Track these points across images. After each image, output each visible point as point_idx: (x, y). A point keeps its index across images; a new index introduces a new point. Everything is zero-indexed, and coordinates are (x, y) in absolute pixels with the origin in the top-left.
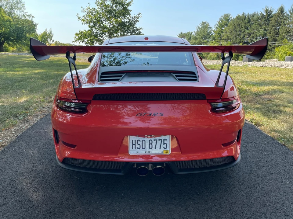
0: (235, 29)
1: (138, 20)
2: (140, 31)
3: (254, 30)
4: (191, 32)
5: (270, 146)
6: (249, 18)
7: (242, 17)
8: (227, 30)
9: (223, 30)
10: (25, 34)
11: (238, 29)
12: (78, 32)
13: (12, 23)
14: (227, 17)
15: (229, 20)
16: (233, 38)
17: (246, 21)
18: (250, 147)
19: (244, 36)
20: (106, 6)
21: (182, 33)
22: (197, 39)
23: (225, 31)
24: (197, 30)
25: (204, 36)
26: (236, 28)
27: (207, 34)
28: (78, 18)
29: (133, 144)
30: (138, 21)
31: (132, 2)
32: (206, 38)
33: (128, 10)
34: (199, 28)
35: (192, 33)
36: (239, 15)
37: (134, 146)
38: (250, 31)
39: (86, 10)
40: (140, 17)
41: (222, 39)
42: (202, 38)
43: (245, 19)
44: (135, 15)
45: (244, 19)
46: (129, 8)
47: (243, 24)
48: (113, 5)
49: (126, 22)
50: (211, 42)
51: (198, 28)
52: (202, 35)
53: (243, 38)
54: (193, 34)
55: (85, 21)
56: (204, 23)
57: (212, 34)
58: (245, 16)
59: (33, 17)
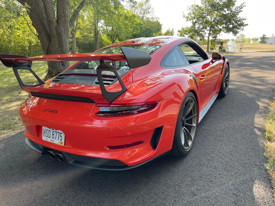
1: (241, 10)
10: (153, 34)
12: (180, 30)
13: (143, 26)
28: (183, 16)
37: (45, 134)
40: (244, 6)
44: (239, 6)
49: (228, 14)
59: (159, 19)
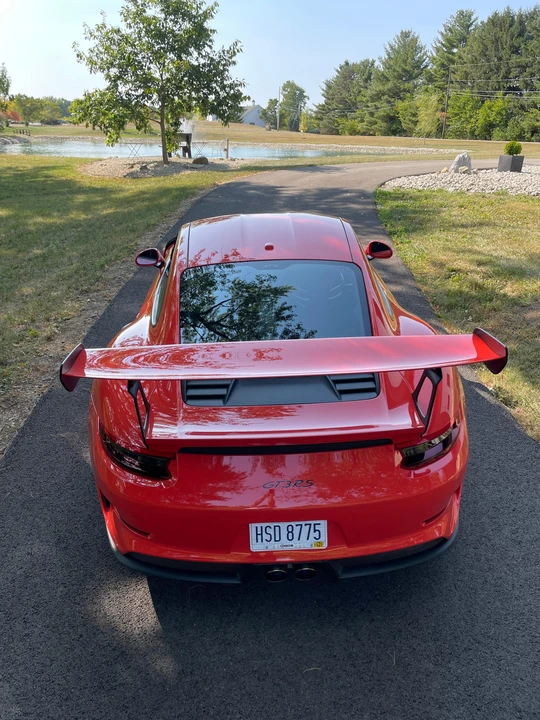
0: (484, 54)
1: (233, 59)
2: (238, 91)
3: (534, 55)
4: (371, 60)
5: (526, 467)
6: (521, 23)
7: (503, 20)
8: (464, 55)
9: (453, 54)
11: (491, 53)
12: (82, 97)
14: (464, 19)
15: (469, 26)
16: (480, 78)
17: (515, 29)
18: (485, 472)
19: (508, 72)
20: (147, 21)
21: (347, 64)
22: (388, 80)
23: (460, 57)
24: (388, 55)
25: (404, 70)
26: (487, 49)
27: (414, 67)
28: (78, 56)
29: (257, 534)
30: (234, 63)
31: (217, 8)
32: (411, 77)
33: (206, 30)
34: (391, 48)
35: (374, 62)
36: (496, 14)
37: (259, 537)
38: (524, 60)
39: (96, 34)
40: (238, 51)
41: (452, 82)
42: (400, 77)
43: (511, 26)
44: (227, 48)
45: (507, 25)
46: (209, 24)
47: (506, 38)
48: (165, 19)
49: (204, 65)
50: (424, 87)
51: (389, 49)
52: (400, 70)
53: (506, 77)
54: (376, 64)
55: (96, 64)
56: (405, 35)
57: (426, 66)
58: (513, 17)
